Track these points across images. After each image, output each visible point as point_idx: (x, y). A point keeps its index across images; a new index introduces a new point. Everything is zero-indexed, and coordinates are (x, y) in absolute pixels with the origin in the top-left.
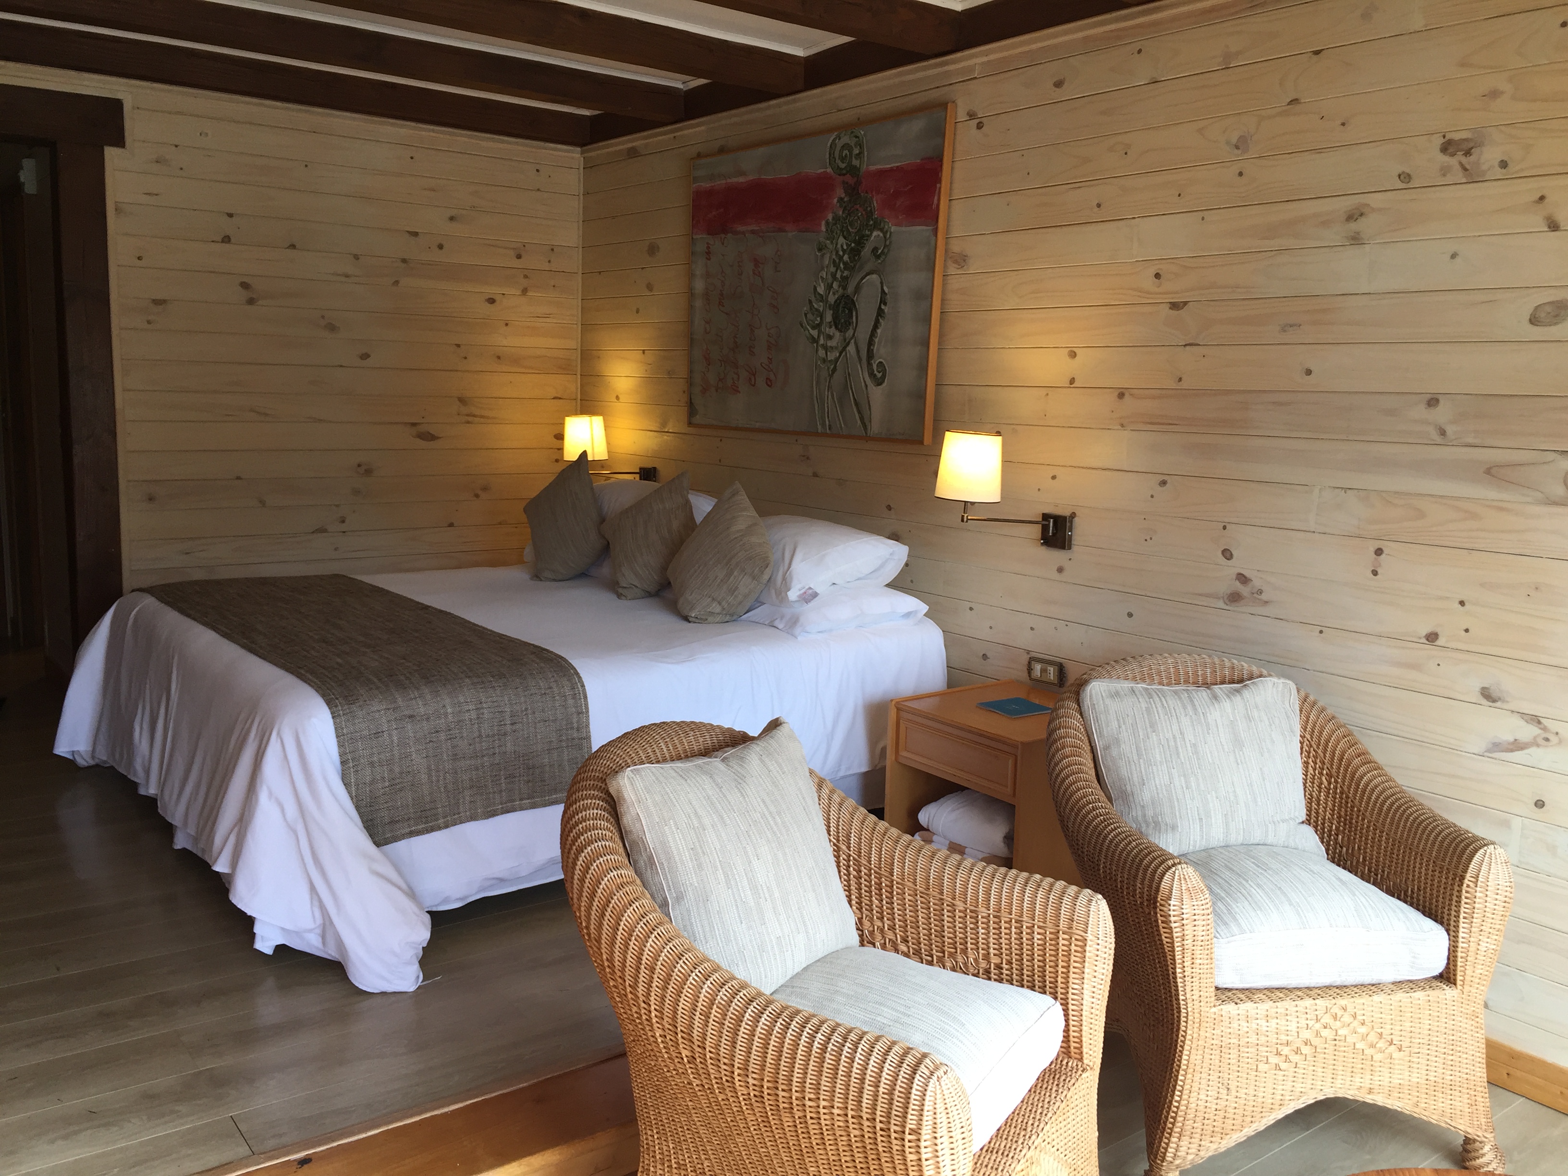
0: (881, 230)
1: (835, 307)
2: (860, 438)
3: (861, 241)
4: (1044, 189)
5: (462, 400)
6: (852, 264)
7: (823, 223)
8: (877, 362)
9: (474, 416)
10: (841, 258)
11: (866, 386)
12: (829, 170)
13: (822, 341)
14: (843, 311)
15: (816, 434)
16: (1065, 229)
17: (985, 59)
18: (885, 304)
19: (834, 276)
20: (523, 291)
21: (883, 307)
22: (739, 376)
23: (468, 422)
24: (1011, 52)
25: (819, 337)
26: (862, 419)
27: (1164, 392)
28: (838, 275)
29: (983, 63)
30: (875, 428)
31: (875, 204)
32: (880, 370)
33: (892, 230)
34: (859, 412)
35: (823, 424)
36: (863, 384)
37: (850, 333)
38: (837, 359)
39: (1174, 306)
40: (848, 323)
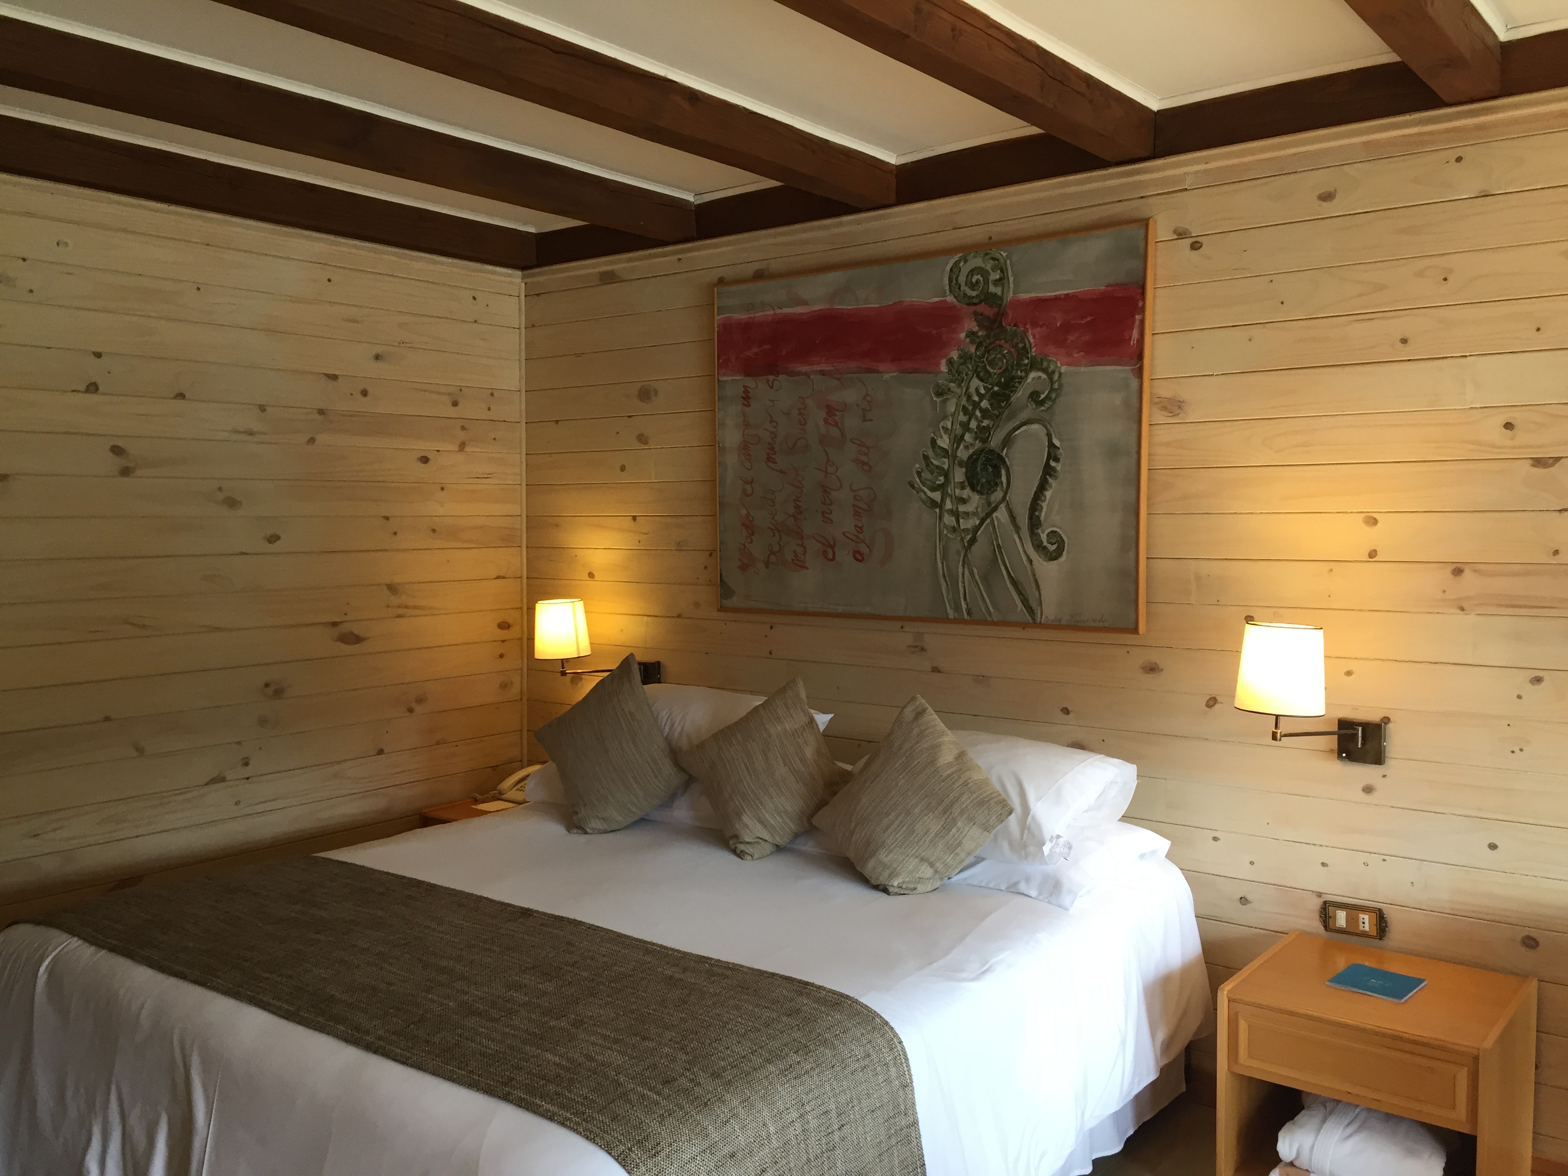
0: (1045, 371)
1: (970, 465)
2: (1024, 626)
3: (1009, 385)
4: (1311, 321)
5: (392, 588)
6: (997, 412)
7: (943, 362)
8: (1047, 532)
9: (407, 607)
10: (976, 405)
11: (1031, 561)
12: (950, 299)
13: (949, 505)
14: (984, 469)
15: (946, 620)
16: (1347, 369)
17: (1201, 167)
18: (1057, 460)
19: (965, 427)
20: (460, 446)
21: (1053, 464)
22: (805, 548)
23: (399, 616)
24: (1247, 159)
25: (943, 500)
26: (1025, 602)
27: (1530, 567)
28: (973, 425)
29: (1197, 172)
30: (1049, 611)
31: (1032, 340)
32: (1053, 541)
33: (1063, 370)
34: (1020, 593)
35: (957, 608)
36: (1024, 559)
37: (998, 495)
38: (976, 529)
39: (1538, 462)
40: (993, 484)
